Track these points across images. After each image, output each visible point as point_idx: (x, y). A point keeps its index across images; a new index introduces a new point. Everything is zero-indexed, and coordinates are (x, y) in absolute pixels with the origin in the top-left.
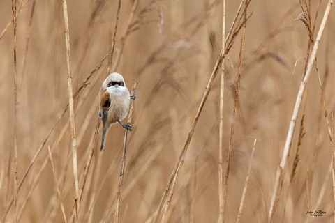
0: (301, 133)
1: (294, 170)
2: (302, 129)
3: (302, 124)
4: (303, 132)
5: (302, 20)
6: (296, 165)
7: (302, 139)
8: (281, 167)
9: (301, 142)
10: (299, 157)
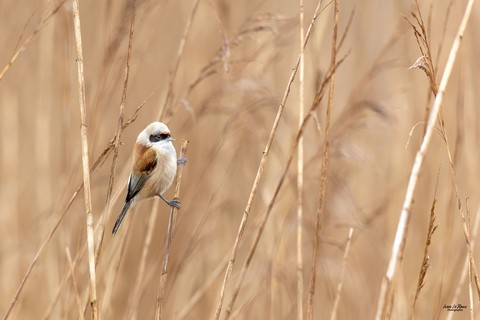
0: (431, 227)
1: (421, 281)
2: (432, 221)
3: (432, 214)
4: (434, 225)
5: (421, 67)
6: (424, 274)
7: (432, 236)
8: (387, 279)
9: (432, 241)
10: (428, 262)
